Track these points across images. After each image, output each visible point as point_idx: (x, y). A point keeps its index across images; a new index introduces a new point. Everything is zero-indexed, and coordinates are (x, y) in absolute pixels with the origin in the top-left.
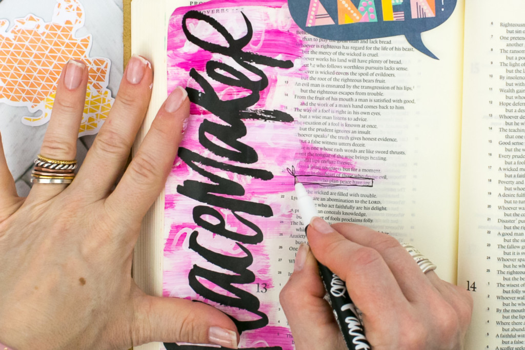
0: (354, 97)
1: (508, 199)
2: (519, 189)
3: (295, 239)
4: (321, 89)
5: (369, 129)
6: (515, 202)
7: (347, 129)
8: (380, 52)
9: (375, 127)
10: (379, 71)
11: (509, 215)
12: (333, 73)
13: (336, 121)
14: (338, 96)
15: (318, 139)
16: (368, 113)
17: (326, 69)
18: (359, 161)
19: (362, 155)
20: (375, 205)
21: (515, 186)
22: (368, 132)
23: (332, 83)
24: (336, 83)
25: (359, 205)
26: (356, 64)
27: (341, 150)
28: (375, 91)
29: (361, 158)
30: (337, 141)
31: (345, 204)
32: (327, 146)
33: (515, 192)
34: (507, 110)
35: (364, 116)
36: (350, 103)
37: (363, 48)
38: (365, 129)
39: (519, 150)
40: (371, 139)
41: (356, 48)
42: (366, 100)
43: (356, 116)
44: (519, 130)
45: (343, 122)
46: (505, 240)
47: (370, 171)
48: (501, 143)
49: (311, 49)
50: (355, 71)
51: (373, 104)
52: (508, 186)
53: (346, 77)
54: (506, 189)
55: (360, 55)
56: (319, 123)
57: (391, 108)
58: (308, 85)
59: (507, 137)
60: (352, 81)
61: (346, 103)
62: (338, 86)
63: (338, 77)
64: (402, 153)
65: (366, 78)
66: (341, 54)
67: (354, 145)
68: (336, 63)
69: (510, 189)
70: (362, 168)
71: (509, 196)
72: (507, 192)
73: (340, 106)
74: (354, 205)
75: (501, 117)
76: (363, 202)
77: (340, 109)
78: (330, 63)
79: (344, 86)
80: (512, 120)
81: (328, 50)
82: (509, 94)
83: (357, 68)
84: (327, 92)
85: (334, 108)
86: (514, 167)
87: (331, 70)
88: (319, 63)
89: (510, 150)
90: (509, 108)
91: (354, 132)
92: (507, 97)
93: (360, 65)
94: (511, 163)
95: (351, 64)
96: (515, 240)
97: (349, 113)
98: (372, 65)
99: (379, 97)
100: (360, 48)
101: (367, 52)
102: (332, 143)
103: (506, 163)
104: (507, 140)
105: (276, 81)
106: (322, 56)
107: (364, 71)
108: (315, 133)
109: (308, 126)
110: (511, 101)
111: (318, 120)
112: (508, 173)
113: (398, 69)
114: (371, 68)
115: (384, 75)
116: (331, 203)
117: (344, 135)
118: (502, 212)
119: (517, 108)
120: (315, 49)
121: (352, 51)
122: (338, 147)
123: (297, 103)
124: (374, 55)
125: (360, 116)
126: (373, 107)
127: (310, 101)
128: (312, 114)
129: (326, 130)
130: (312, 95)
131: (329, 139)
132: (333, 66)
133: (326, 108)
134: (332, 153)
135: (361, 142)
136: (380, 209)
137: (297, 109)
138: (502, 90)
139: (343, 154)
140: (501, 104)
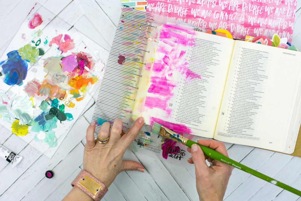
0: (204, 60)
1: (236, 93)
2: (240, 91)
3: (182, 94)
4: (196, 56)
5: (207, 69)
6: (238, 94)
7: (201, 68)
8: (213, 50)
9: (208, 69)
10: (212, 55)
11: (236, 97)
12: (200, 53)
13: (198, 66)
14: (200, 59)
15: (193, 69)
16: (207, 65)
17: (198, 52)
18: (202, 77)
19: (203, 75)
20: (204, 89)
21: (239, 90)
22: (206, 70)
23: (200, 55)
24: (201, 56)
25: (200, 88)
26: (206, 52)
27: (198, 73)
28: (210, 60)
29: (203, 76)
30: (198, 71)
31: (196, 87)
32: (195, 72)
33: (238, 91)
34: (240, 70)
35: (206, 66)
36: (203, 61)
37: (209, 48)
38: (205, 69)
39: (241, 81)
40: (206, 72)
41: (207, 48)
42: (207, 62)
43: (204, 65)
44: (242, 76)
45: (200, 66)
46: (234, 103)
47: (205, 80)
48: (237, 78)
49: (196, 46)
50: (206, 53)
51: (209, 63)
52: (237, 89)
53: (203, 55)
54: (236, 90)
55: (208, 50)
56: (194, 65)
57: (213, 65)
58: (193, 55)
59: (239, 77)
60: (205, 56)
61: (202, 61)
62: (201, 57)
63: (201, 54)
64: (214, 77)
65: (208, 56)
66: (203, 48)
67: (202, 72)
68: (201, 51)
69: (237, 90)
70: (203, 79)
71: (237, 92)
72: (236, 91)
73: (200, 62)
74: (199, 88)
75: (238, 71)
76: (201, 87)
77: (200, 63)
78: (200, 50)
79: (202, 57)
80: (241, 73)
81: (200, 47)
82: (241, 66)
83: (207, 53)
84: (198, 58)
85: (199, 62)
86: (239, 85)
87: (200, 52)
88: (197, 50)
89: (239, 80)
90: (240, 69)
91: (203, 69)
92: (240, 67)
93: (207, 52)
94: (238, 84)
95: (205, 52)
96: (236, 104)
97: (202, 64)
98: (210, 53)
99: (210, 61)
100: (208, 48)
101: (210, 49)
102: (196, 71)
103: (237, 83)
104: (239, 78)
105: (185, 52)
106: (198, 48)
107: (208, 54)
108: (192, 68)
109: (191, 65)
110: (241, 68)
111: (194, 64)
112: (238, 86)
113: (217, 55)
114: (210, 54)
115: (213, 56)
116: (193, 86)
117: (200, 69)
118: (234, 96)
119: (243, 70)
120: (197, 46)
121: (206, 48)
122: (198, 72)
123: (189, 59)
124: (211, 51)
125: (205, 65)
126: (208, 64)
127: (193, 59)
128: (193, 62)
129: (195, 67)
130: (194, 58)
131: (196, 70)
132: (200, 51)
133: (197, 62)
134: (196, 73)
135: (204, 72)
136: (205, 90)
137: (189, 61)
138: (239, 65)
139: (199, 74)
140: (239, 68)
